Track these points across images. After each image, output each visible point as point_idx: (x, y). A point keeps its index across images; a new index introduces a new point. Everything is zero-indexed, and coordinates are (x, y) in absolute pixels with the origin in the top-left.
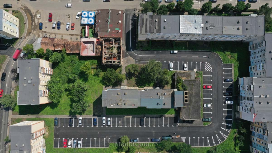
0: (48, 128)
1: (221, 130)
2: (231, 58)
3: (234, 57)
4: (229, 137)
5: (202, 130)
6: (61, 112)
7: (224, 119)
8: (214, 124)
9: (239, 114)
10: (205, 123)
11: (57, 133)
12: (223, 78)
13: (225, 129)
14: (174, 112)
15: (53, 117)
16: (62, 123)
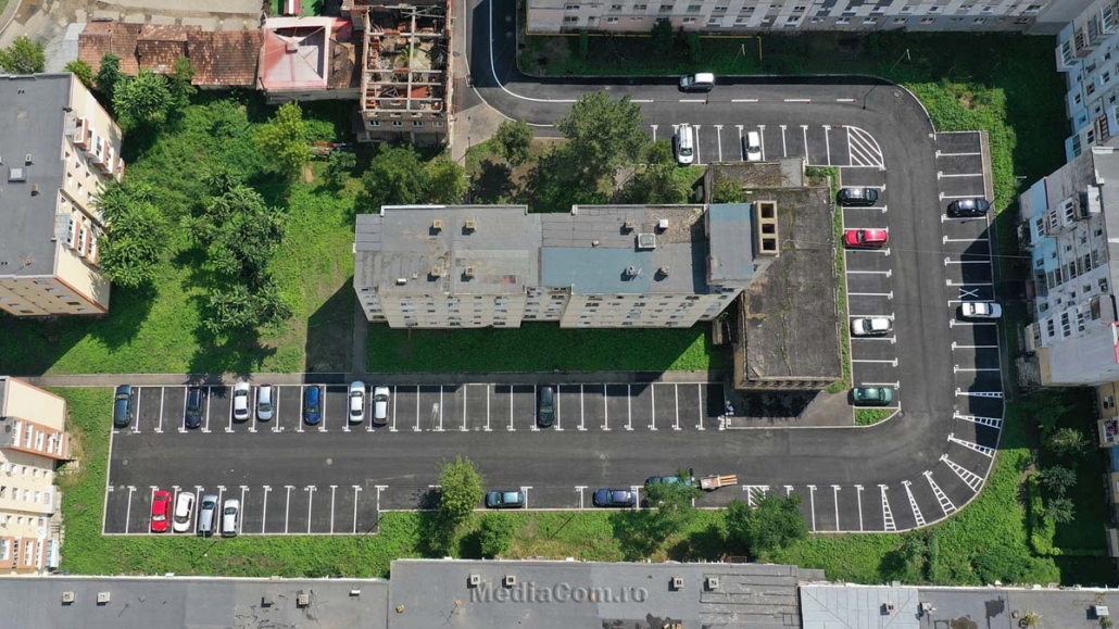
0: (82, 434)
1: (950, 448)
2: (972, 107)
3: (989, 100)
4: (992, 483)
5: (852, 449)
6: (152, 361)
7: (958, 392)
8: (908, 422)
9: (1037, 367)
10: (862, 412)
11: (122, 461)
12: (942, 196)
13: (967, 444)
14: (705, 361)
15: (110, 382)
16: (150, 413)
